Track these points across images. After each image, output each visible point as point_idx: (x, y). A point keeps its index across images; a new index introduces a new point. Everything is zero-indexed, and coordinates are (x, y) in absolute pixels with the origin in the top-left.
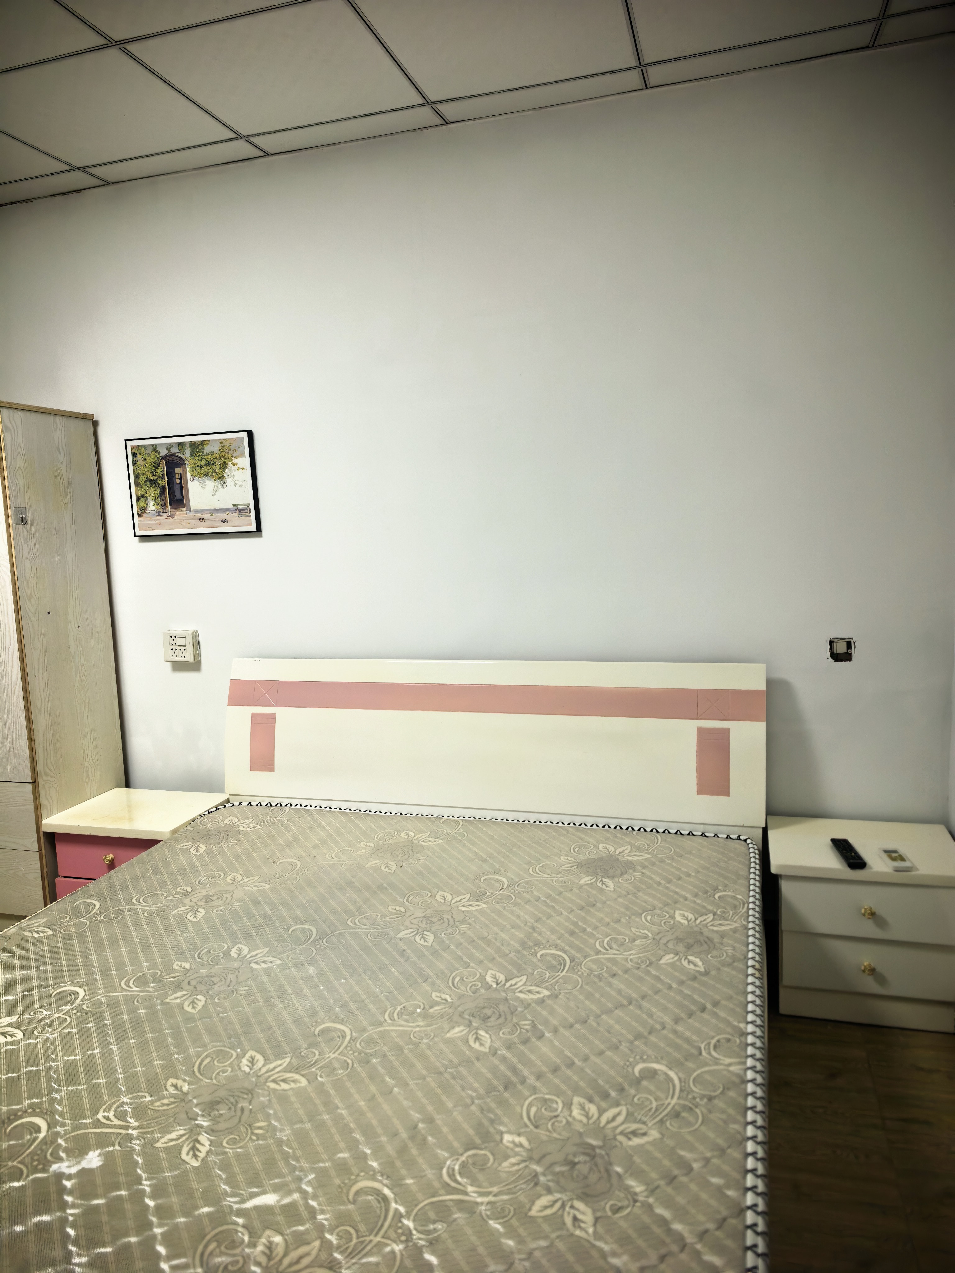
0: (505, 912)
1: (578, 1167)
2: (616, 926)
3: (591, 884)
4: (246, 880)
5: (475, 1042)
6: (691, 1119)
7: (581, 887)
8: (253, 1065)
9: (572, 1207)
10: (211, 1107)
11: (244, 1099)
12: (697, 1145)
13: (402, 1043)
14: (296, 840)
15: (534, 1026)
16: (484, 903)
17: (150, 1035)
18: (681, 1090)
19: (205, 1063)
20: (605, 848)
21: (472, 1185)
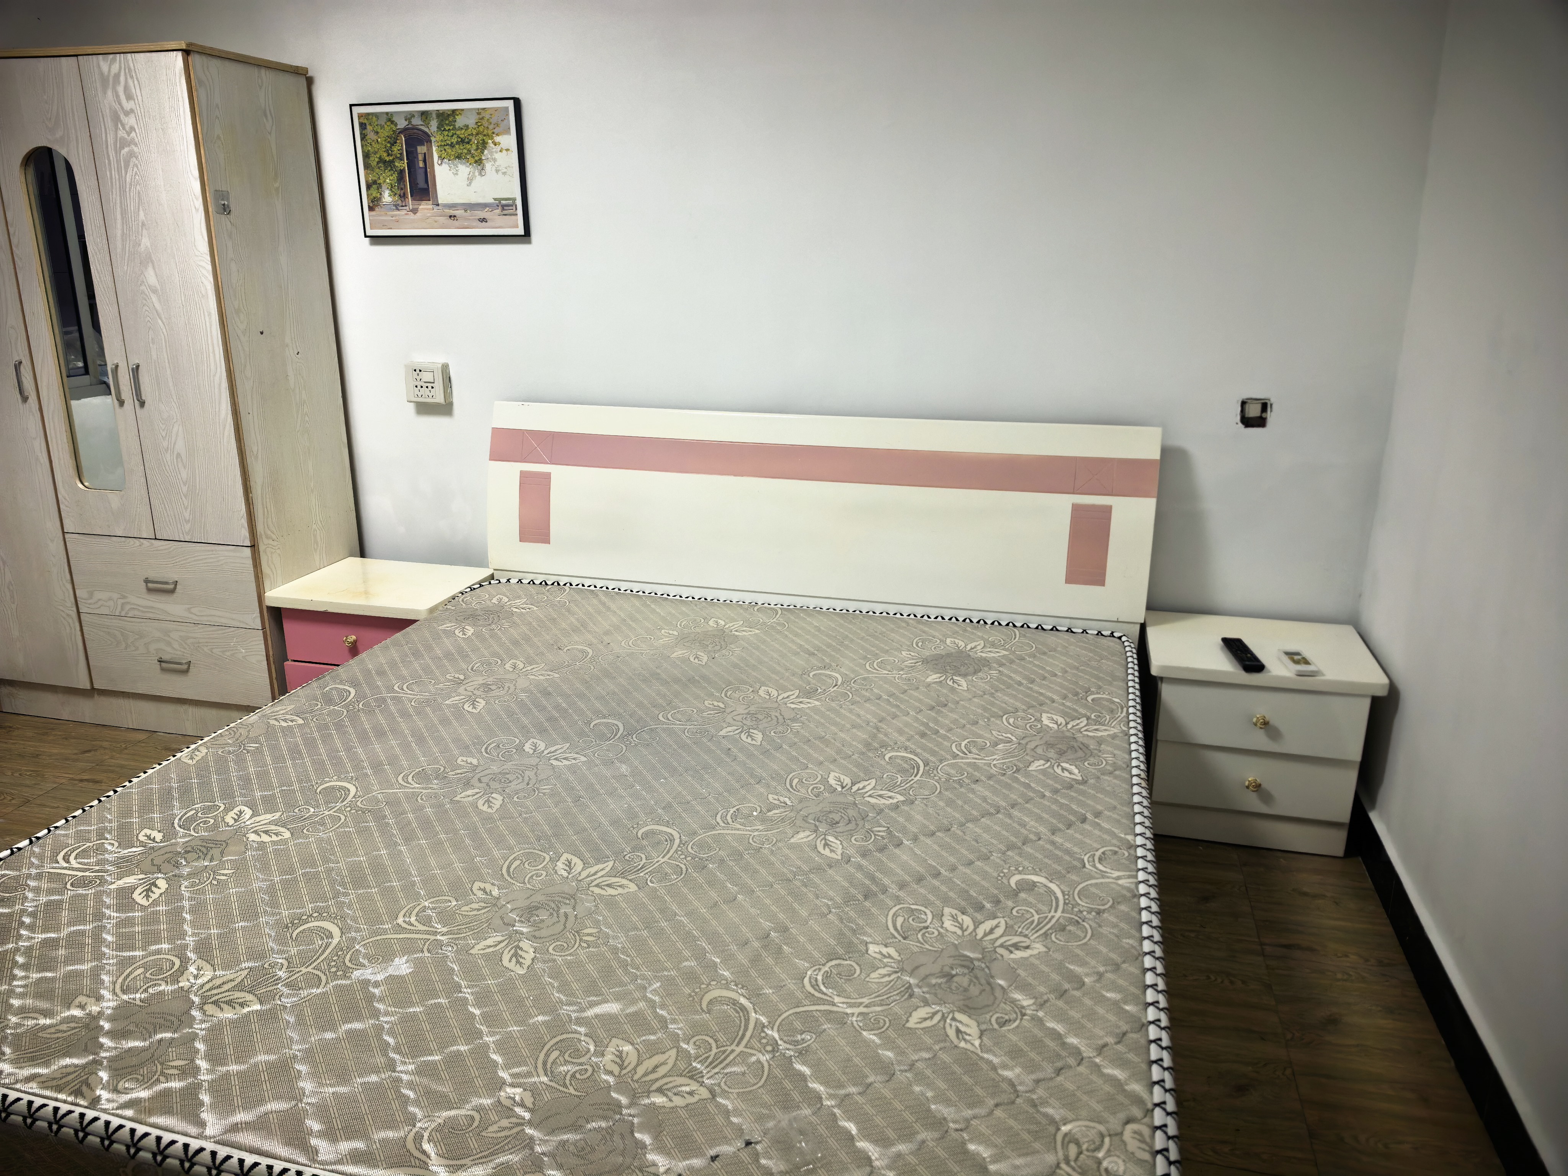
0: (843, 711)
1: (955, 979)
2: (973, 728)
3: (941, 682)
4: (529, 668)
5: (824, 849)
6: (1079, 933)
7: (929, 685)
8: (571, 869)
9: (954, 1019)
10: (529, 912)
11: (566, 904)
12: (1088, 959)
13: (740, 848)
14: (584, 625)
15: (889, 832)
16: (817, 700)
17: (442, 836)
18: (1065, 903)
19: (513, 866)
20: (954, 642)
21: (838, 996)
